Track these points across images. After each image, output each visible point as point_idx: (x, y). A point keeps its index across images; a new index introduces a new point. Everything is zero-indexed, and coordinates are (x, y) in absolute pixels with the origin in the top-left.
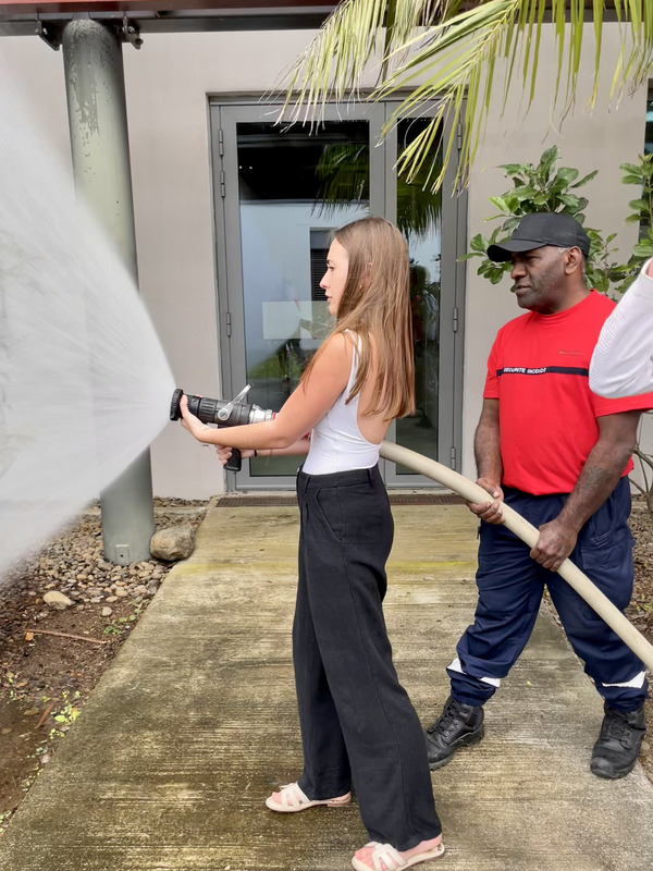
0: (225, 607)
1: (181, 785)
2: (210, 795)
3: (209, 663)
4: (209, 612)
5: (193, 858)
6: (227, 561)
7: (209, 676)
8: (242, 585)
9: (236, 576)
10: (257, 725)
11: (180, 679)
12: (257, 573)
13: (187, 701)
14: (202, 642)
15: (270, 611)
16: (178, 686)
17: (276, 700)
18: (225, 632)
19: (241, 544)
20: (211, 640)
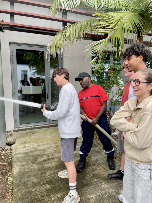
0: (31, 151)
1: (46, 185)
2: (53, 185)
3: (35, 162)
4: (28, 153)
5: (58, 196)
6: (25, 143)
7: (37, 165)
8: (32, 147)
9: (29, 145)
10: (54, 171)
11: (31, 166)
12: (33, 144)
13: (36, 170)
14: (31, 159)
15: (41, 150)
16: (32, 168)
17: (54, 166)
18: (35, 156)
19: (26, 139)
20: (33, 158)
